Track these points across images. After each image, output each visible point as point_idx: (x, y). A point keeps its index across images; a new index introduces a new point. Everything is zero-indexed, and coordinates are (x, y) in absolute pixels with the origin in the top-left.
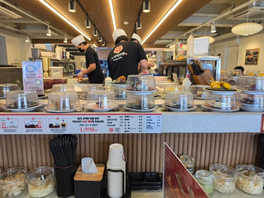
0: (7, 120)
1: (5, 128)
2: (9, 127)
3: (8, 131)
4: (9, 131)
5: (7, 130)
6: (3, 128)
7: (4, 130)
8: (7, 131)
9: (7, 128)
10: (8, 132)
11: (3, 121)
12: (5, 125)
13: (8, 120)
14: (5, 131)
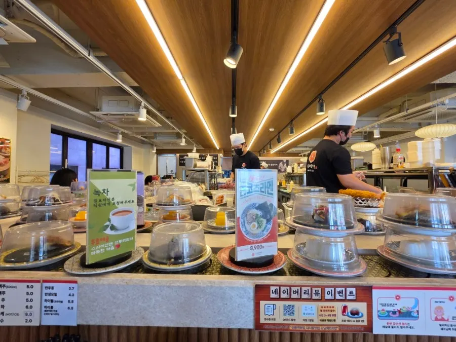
0: (447, 301)
1: (443, 319)
2: (450, 319)
3: (450, 329)
4: (450, 327)
5: (446, 325)
6: (436, 319)
7: (440, 325)
8: (447, 327)
9: (448, 320)
10: (447, 330)
11: (439, 304)
12: (443, 314)
13: (450, 301)
14: (442, 329)
